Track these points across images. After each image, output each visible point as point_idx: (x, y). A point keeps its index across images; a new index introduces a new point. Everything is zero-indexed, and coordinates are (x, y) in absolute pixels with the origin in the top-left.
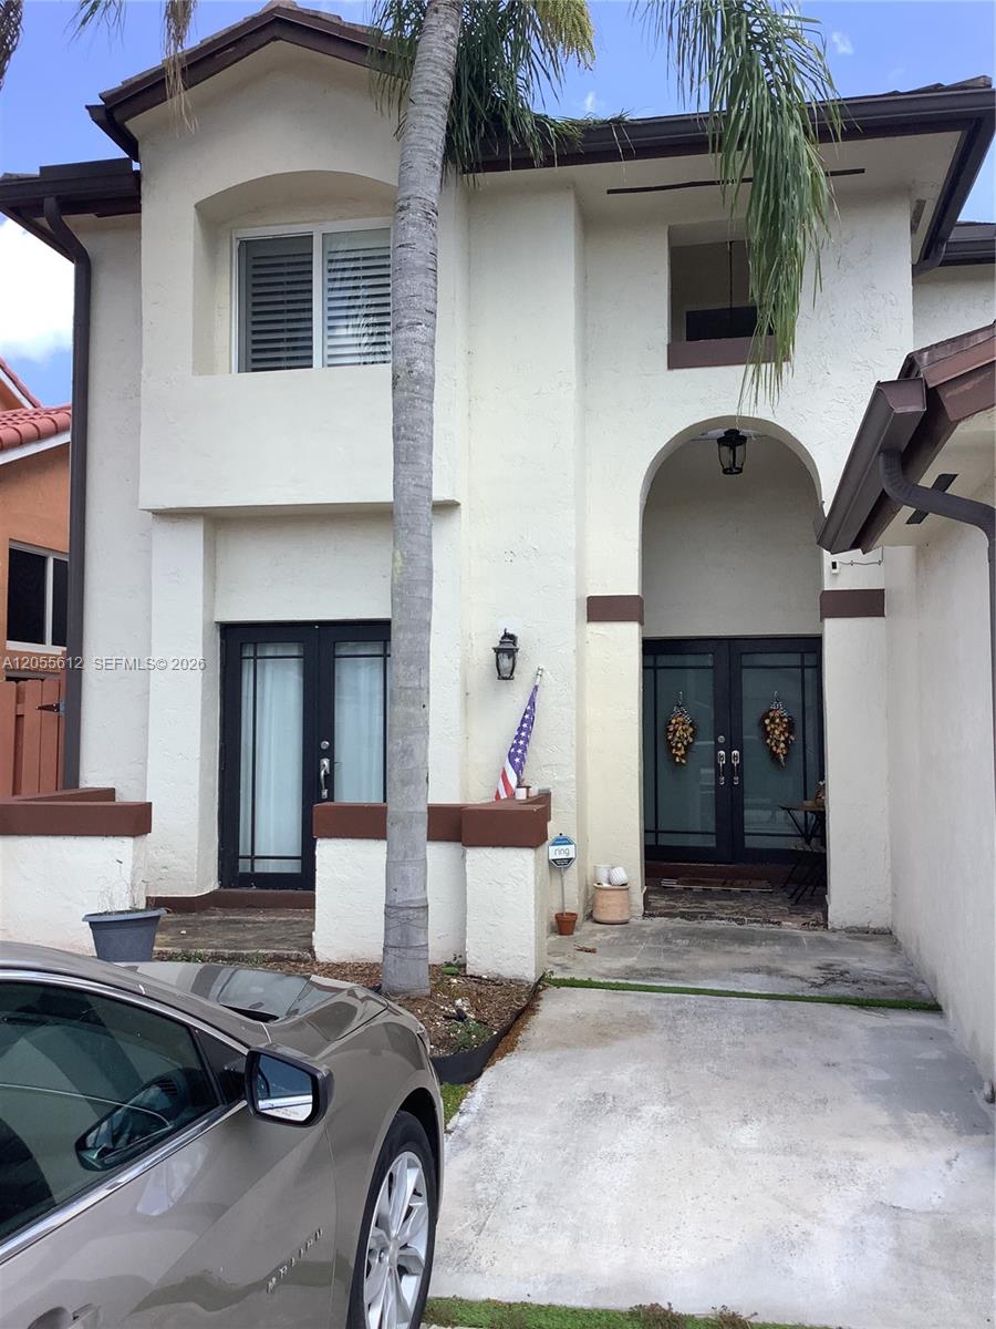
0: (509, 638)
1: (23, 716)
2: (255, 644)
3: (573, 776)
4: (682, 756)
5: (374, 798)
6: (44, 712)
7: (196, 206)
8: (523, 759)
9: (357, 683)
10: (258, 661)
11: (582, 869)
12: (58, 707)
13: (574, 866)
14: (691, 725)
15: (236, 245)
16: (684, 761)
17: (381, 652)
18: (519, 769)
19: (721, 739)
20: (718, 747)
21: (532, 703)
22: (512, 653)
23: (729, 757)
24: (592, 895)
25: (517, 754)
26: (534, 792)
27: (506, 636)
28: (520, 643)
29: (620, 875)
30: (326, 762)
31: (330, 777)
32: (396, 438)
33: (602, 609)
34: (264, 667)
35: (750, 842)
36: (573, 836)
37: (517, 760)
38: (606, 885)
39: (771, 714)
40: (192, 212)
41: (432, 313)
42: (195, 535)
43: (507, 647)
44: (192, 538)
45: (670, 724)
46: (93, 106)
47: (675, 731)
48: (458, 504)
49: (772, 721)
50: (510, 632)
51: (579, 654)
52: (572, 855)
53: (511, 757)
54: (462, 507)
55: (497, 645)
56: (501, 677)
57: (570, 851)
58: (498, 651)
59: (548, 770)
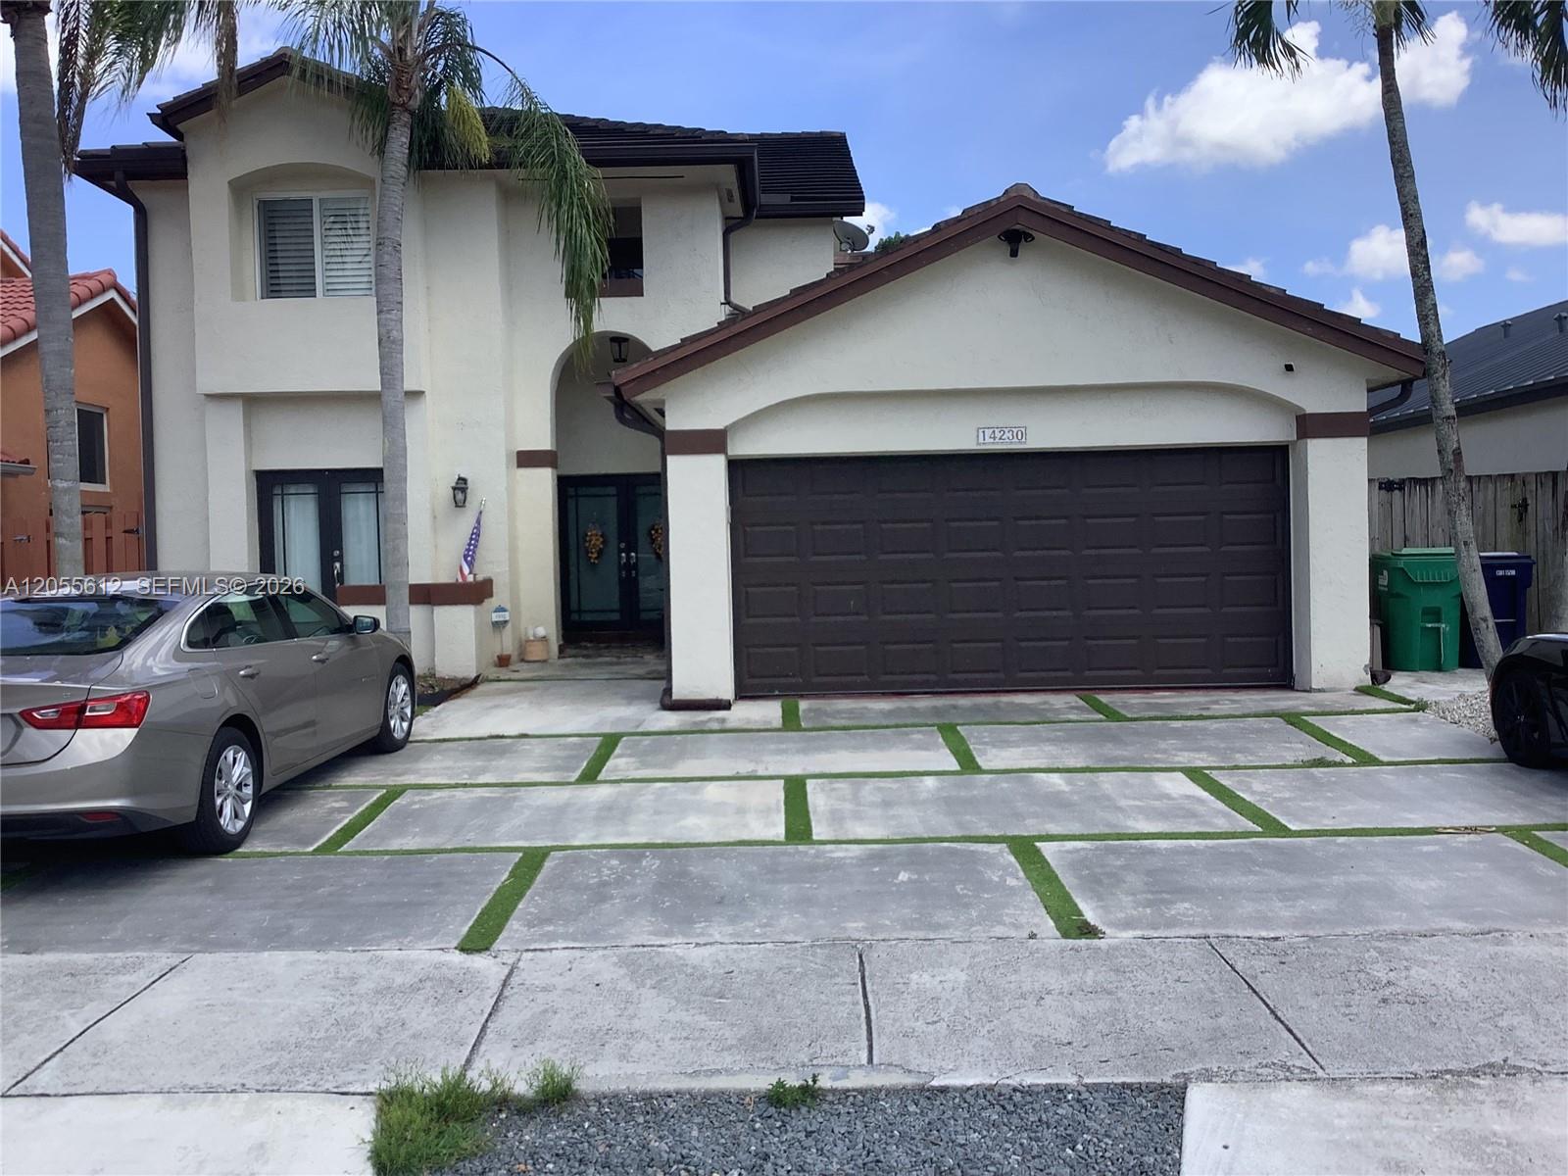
0: (462, 480)
1: (111, 538)
2: (282, 485)
3: (507, 569)
4: (596, 558)
5: (374, 582)
6: (127, 535)
7: (229, 183)
8: (473, 558)
9: (357, 511)
10: (285, 497)
11: (515, 629)
12: (137, 530)
13: (509, 626)
14: (602, 536)
15: (256, 203)
16: (596, 562)
17: (373, 490)
18: (470, 565)
19: (623, 545)
20: (621, 551)
21: (478, 522)
22: (464, 490)
23: (629, 557)
24: (523, 646)
25: (470, 555)
26: (480, 578)
27: (460, 479)
28: (470, 484)
29: (541, 631)
30: (338, 565)
31: (341, 575)
32: (382, 374)
33: (527, 459)
34: (289, 502)
35: (644, 616)
36: (508, 607)
37: (469, 559)
38: (532, 638)
39: (656, 527)
40: (227, 185)
41: (401, 303)
42: (236, 412)
43: (461, 486)
44: (235, 413)
45: (587, 535)
46: (154, 114)
47: (590, 541)
48: (423, 392)
49: (657, 531)
50: (462, 476)
51: (511, 491)
52: (507, 619)
53: (465, 557)
54: (426, 393)
55: (454, 485)
56: (457, 506)
57: (506, 616)
58: (454, 489)
59: (492, 565)
